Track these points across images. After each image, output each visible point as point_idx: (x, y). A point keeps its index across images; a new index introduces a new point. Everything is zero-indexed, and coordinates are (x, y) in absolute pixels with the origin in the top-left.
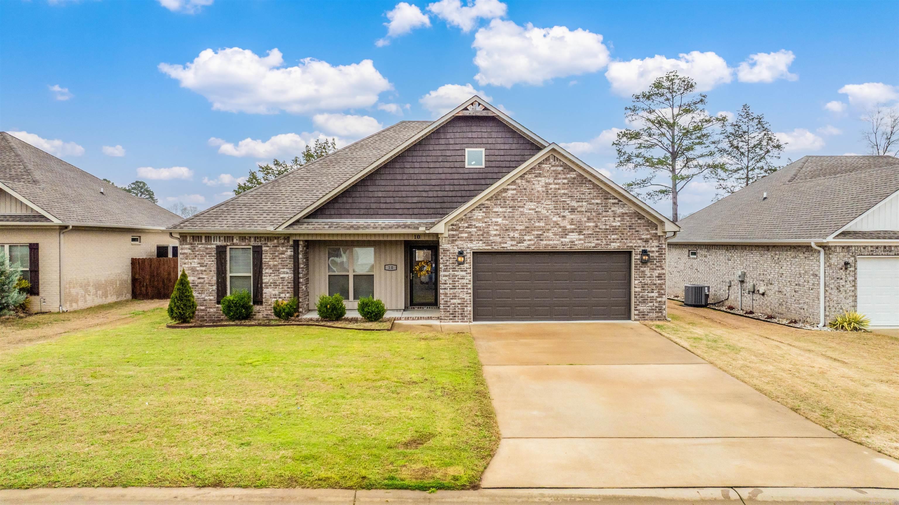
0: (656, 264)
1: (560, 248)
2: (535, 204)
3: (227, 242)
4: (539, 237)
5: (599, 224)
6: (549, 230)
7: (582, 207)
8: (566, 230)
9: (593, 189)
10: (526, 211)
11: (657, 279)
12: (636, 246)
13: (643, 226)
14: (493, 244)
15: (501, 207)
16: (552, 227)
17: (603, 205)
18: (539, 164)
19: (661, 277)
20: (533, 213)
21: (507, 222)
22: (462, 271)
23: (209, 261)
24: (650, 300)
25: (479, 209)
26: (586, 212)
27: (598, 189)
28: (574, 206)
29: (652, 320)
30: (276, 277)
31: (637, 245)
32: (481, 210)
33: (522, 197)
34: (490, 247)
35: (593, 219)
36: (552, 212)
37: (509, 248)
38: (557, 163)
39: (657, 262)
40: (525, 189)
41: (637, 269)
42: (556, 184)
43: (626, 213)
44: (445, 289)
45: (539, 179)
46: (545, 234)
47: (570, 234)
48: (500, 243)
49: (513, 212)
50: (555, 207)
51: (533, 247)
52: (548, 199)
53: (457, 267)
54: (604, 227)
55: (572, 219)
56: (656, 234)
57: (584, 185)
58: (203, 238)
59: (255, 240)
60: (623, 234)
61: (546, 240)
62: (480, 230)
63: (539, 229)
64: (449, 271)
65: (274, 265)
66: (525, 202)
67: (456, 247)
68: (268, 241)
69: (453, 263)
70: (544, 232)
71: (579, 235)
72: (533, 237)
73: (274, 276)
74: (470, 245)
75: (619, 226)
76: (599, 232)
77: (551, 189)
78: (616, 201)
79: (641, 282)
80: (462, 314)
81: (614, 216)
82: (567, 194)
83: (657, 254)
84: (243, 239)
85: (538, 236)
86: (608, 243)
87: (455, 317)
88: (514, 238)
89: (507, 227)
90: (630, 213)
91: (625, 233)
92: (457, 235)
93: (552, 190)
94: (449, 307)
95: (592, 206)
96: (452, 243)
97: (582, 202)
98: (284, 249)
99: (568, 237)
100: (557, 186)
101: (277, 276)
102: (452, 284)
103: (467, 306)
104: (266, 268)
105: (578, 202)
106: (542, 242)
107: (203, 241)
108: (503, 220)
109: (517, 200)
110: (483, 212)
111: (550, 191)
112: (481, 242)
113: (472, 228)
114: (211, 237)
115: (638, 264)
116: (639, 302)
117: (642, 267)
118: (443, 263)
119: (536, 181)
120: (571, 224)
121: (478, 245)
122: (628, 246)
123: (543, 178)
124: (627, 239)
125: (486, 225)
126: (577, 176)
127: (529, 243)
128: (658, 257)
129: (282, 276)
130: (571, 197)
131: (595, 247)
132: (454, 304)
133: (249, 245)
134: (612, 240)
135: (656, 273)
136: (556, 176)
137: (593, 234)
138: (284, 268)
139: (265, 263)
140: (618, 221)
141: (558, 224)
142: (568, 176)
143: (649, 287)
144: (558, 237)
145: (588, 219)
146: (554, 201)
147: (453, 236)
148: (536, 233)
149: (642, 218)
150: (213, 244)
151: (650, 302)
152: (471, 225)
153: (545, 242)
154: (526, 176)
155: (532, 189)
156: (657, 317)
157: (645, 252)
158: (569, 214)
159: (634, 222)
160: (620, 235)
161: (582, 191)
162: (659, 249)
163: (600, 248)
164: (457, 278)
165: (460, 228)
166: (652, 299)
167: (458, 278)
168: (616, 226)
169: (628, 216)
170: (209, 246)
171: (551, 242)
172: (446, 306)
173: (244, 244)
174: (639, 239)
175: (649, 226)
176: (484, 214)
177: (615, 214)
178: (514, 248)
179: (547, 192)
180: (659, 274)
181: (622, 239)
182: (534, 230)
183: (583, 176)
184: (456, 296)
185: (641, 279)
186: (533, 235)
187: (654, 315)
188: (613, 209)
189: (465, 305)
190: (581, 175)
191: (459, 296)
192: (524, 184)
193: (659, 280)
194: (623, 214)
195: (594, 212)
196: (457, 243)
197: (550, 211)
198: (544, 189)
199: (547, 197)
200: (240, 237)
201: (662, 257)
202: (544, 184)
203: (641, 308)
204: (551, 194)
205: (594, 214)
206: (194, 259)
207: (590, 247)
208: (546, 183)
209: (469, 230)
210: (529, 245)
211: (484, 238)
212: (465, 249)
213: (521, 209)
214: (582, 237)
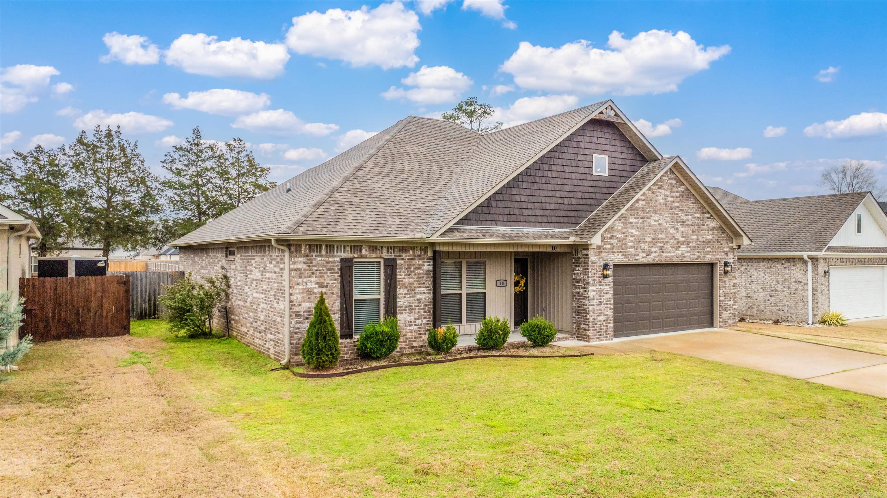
0: (732, 275)
1: (675, 260)
2: (658, 215)
3: (354, 253)
5: (699, 237)
6: (668, 242)
7: (688, 220)
8: (679, 242)
9: (695, 203)
10: (652, 223)
11: (733, 288)
12: (720, 258)
13: (726, 240)
14: (629, 256)
15: (635, 218)
16: (670, 240)
17: (701, 219)
19: (735, 286)
20: (657, 225)
21: (639, 233)
22: (606, 285)
23: (331, 280)
24: (729, 307)
27: (698, 203)
28: (684, 219)
29: (730, 326)
30: (411, 299)
31: (722, 257)
32: (620, 220)
33: (650, 208)
34: (627, 260)
35: (695, 232)
36: (670, 224)
37: (641, 260)
38: (672, 176)
39: (733, 272)
41: (722, 280)
42: (672, 197)
43: (715, 228)
44: (593, 305)
45: (661, 191)
46: (665, 246)
47: (682, 246)
48: (635, 255)
49: (643, 223)
50: (671, 219)
51: (657, 259)
52: (667, 212)
53: (602, 281)
54: (702, 240)
55: (683, 232)
56: (732, 247)
57: (689, 199)
58: (324, 247)
59: (388, 251)
60: (713, 247)
61: (666, 252)
62: (620, 241)
63: (661, 241)
64: (596, 286)
65: (410, 284)
66: (651, 214)
67: (601, 260)
68: (402, 253)
69: (599, 277)
70: (665, 244)
71: (687, 247)
72: (657, 249)
73: (410, 297)
74: (613, 257)
75: (711, 239)
76: (699, 244)
77: (668, 201)
78: (709, 216)
79: (724, 292)
80: (606, 332)
81: (708, 230)
82: (679, 207)
83: (733, 265)
84: (373, 250)
85: (661, 248)
86: (705, 255)
87: (601, 335)
88: (644, 250)
89: (640, 238)
90: (717, 227)
92: (601, 246)
94: (596, 324)
95: (695, 219)
96: (599, 255)
97: (688, 215)
98: (421, 262)
99: (680, 249)
100: (672, 199)
101: (413, 297)
102: (599, 299)
103: (610, 323)
104: (400, 288)
105: (686, 215)
106: (663, 254)
107: (324, 252)
108: (636, 231)
109: (646, 211)
110: (622, 223)
111: (668, 204)
112: (620, 254)
113: (613, 239)
114: (333, 246)
115: (721, 275)
116: (723, 310)
117: (724, 277)
118: (591, 277)
119: (659, 192)
120: (683, 237)
121: (618, 257)
122: (716, 258)
123: (663, 191)
124: (715, 252)
125: (624, 236)
126: (685, 190)
127: (654, 255)
129: (418, 297)
130: (682, 210)
131: (697, 259)
132: (600, 321)
134: (707, 252)
135: (732, 283)
136: (672, 189)
137: (695, 247)
138: (420, 287)
139: (399, 281)
140: (711, 234)
141: (674, 237)
142: (680, 189)
143: (728, 296)
144: (674, 249)
145: (693, 232)
146: (670, 214)
148: (659, 245)
149: (724, 232)
150: (335, 256)
151: (729, 310)
152: (613, 236)
153: (665, 254)
155: (656, 201)
157: (726, 264)
158: (680, 227)
159: (719, 236)
161: (689, 205)
162: (734, 261)
163: (700, 260)
165: (604, 238)
167: (604, 293)
168: (709, 239)
169: (716, 230)
170: (331, 259)
171: (669, 254)
172: (594, 324)
173: (374, 256)
174: (723, 252)
175: (728, 240)
176: (622, 225)
177: (708, 228)
178: (644, 260)
179: (666, 204)
180: (734, 284)
181: (713, 252)
182: (658, 242)
183: (689, 190)
184: (601, 313)
185: (724, 288)
186: (657, 247)
187: (732, 322)
188: (707, 223)
189: (609, 321)
191: (604, 313)
192: (650, 195)
194: (713, 228)
195: (696, 225)
196: (603, 255)
197: (668, 223)
198: (664, 201)
199: (666, 209)
200: (370, 247)
201: (735, 268)
202: (663, 196)
203: (724, 315)
204: (668, 207)
205: (696, 227)
206: (310, 277)
207: (694, 259)
208: (665, 196)
209: (612, 241)
210: (654, 257)
211: (623, 249)
212: (608, 262)
213: (649, 221)
214: (689, 249)
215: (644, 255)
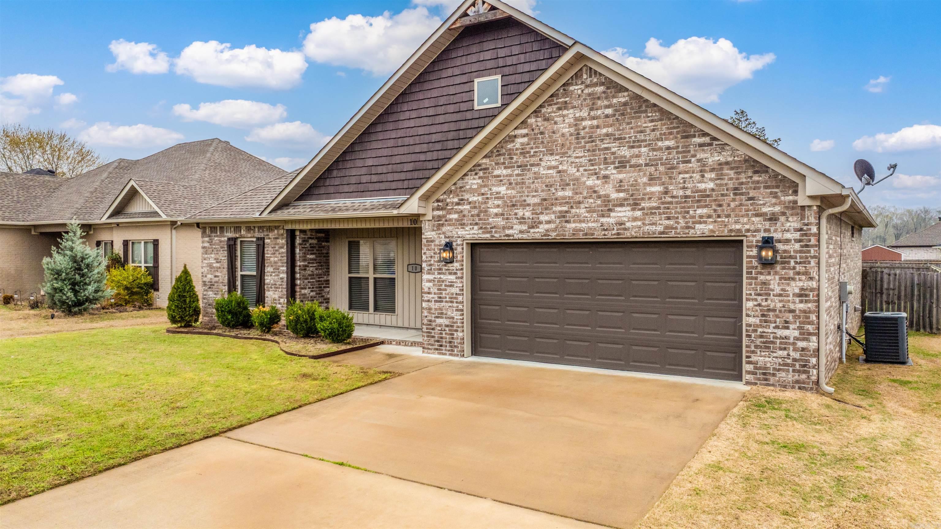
0: (794, 268)
1: (599, 236)
2: (557, 157)
3: (237, 233)
4: (564, 217)
5: (671, 187)
6: (580, 203)
7: (638, 156)
8: (609, 201)
9: (661, 120)
10: (543, 171)
11: (797, 300)
12: (748, 231)
13: (766, 187)
14: (493, 230)
15: (505, 168)
16: (585, 198)
17: (680, 149)
18: (564, 85)
19: (806, 296)
20: (555, 175)
21: (513, 192)
22: (450, 274)
23: (222, 256)
24: (781, 343)
25: (474, 173)
26: (647, 165)
27: (669, 119)
28: (625, 157)
29: (785, 387)
30: (276, 277)
31: (752, 228)
32: (476, 174)
33: (537, 147)
34: (488, 236)
35: (659, 178)
36: (585, 170)
37: (516, 237)
38: (595, 80)
39: (796, 263)
40: (542, 133)
41: (752, 278)
42: (593, 118)
43: (727, 163)
44: (428, 301)
45: (565, 112)
46: (573, 211)
47: (617, 209)
48: (504, 228)
49: (523, 175)
50: (590, 160)
51: (553, 234)
52: (579, 148)
53: (444, 268)
54: (681, 193)
55: (621, 181)
56: (795, 202)
57: (643, 115)
58: (218, 229)
59: (259, 231)
60: (720, 206)
61: (574, 222)
62: (475, 207)
63: (565, 201)
64: (434, 274)
65: (275, 262)
66: (541, 157)
67: (443, 236)
68: (270, 231)
69: (439, 261)
70: (572, 207)
71: (633, 210)
72: (553, 216)
73: (275, 275)
74: (461, 232)
75: (713, 190)
76: (671, 203)
77: (584, 128)
78: (707, 140)
79: (759, 305)
80: (450, 342)
81: (701, 171)
82: (612, 135)
83: (797, 246)
84: (249, 230)
85: (562, 215)
86: (690, 224)
87: (441, 346)
88: (524, 218)
89: (514, 200)
90: (735, 161)
91: (724, 203)
92: (444, 216)
93: (587, 130)
94: (433, 329)
95: (658, 153)
96: (438, 229)
97: (640, 146)
99: (612, 214)
100: (595, 122)
101: (278, 275)
102: (438, 294)
103: (457, 331)
104: (268, 266)
105: (633, 147)
106: (568, 225)
107: (218, 233)
108: (507, 189)
109: (529, 152)
110: (480, 178)
111: (582, 133)
112: (476, 227)
113: (464, 204)
114: (224, 227)
115: (753, 267)
116: (756, 347)
117: (761, 273)
118: (426, 261)
119: (560, 116)
120: (619, 191)
121: (472, 232)
122: (731, 231)
123: (571, 111)
124: (728, 216)
125: (483, 199)
126: (631, 99)
127: (547, 226)
128: (801, 252)
130: (619, 139)
131: (663, 233)
132: (440, 326)
133: (254, 237)
134: (697, 219)
135: (794, 287)
136: (593, 104)
137: (659, 208)
139: (267, 260)
140: (711, 180)
141: (595, 192)
142: (615, 101)
143: (777, 316)
144: (595, 215)
145: (651, 179)
146: (589, 150)
147: (440, 218)
148: (558, 208)
149: (765, 169)
150: (225, 236)
151: (781, 349)
152: (462, 200)
153: (573, 225)
154: (544, 110)
155: (554, 132)
156: (797, 382)
157: (768, 242)
158: (614, 171)
159: (744, 180)
160: (714, 207)
161: (640, 126)
162: (802, 235)
163: (673, 234)
164: (444, 284)
165: (447, 205)
166: (786, 343)
167: (446, 286)
168: (705, 190)
169: (732, 169)
170: (222, 239)
171: (584, 225)
172: (430, 329)
173: (249, 235)
174: (757, 215)
175: (777, 187)
176: (480, 181)
177: (704, 165)
178: (525, 236)
179: (578, 134)
180: (802, 289)
181: (719, 216)
182: (556, 204)
183: (641, 97)
184: (442, 313)
185: (759, 298)
186: (554, 212)
187: (790, 377)
188: (700, 155)
189: (455, 328)
190: (638, 97)
191: (446, 314)
192: (539, 124)
193: (801, 302)
194: (720, 164)
195: (662, 164)
196: (444, 229)
197: (581, 169)
198: (572, 130)
199: (577, 143)
200: (246, 227)
201: (809, 252)
202: (572, 120)
203: (761, 358)
204: (583, 138)
205: (661, 168)
206: (211, 253)
207: (654, 233)
208: (576, 119)
209: (460, 207)
210: (547, 231)
211: (480, 220)
212: (454, 239)
213: (535, 169)
214: (638, 213)
215: (524, 227)
